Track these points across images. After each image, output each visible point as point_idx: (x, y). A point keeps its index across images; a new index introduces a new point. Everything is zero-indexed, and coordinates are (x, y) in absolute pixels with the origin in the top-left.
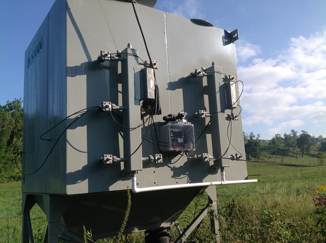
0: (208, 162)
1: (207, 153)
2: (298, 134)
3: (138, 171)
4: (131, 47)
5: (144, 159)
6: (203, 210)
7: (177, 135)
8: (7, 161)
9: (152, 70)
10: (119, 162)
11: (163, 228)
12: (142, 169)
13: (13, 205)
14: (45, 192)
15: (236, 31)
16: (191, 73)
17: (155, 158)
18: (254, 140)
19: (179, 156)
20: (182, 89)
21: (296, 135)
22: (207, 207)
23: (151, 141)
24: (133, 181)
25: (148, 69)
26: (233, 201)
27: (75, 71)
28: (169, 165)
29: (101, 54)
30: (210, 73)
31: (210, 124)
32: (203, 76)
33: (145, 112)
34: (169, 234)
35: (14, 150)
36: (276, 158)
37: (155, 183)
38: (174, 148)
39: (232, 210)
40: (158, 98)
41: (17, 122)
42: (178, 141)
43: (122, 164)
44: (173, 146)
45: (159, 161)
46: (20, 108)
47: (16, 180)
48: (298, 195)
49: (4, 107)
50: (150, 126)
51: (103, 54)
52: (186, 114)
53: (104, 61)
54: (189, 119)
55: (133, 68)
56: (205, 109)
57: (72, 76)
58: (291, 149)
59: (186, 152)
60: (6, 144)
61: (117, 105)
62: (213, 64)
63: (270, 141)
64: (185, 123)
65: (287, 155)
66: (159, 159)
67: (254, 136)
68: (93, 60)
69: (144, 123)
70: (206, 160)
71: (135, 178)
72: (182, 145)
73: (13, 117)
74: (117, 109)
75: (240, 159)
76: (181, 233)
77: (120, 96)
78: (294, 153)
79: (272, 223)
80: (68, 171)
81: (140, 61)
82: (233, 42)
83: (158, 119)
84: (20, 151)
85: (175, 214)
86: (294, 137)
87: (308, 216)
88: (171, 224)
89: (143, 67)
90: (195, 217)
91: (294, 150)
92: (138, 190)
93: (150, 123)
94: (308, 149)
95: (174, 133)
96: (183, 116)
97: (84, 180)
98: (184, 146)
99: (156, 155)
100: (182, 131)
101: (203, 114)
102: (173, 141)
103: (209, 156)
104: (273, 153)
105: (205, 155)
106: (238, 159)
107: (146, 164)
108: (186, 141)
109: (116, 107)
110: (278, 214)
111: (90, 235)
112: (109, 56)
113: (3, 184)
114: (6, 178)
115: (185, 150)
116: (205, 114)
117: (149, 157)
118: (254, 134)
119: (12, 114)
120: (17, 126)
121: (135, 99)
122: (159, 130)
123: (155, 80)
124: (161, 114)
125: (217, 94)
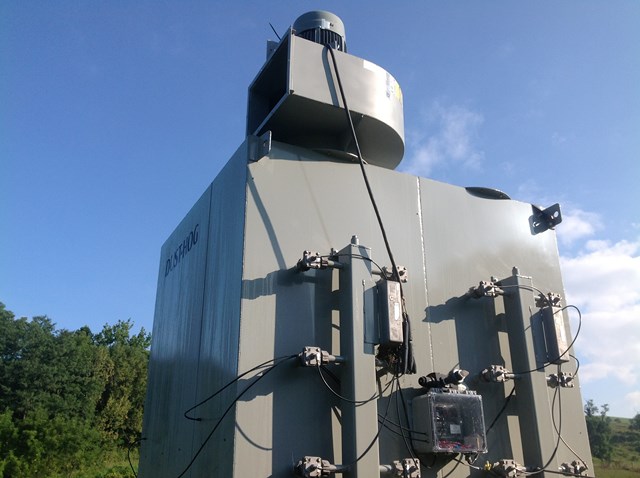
1: (512, 458)
4: (358, 242)
5: (383, 468)
7: (449, 416)
8: (93, 445)
9: (398, 284)
10: (333, 473)
15: (556, 208)
16: (472, 289)
17: (405, 467)
18: (597, 417)
19: (453, 463)
20: (453, 321)
23: (396, 429)
25: (390, 284)
29: (305, 257)
30: (511, 289)
31: (514, 393)
32: (496, 296)
33: (382, 368)
35: (107, 423)
38: (443, 446)
40: (410, 340)
41: (118, 365)
42: (449, 429)
44: (441, 441)
45: (414, 475)
46: (126, 339)
49: (98, 337)
50: (393, 395)
51: (308, 257)
52: (466, 373)
54: (471, 385)
55: (362, 280)
56: (502, 363)
59: (467, 456)
60: (93, 409)
61: (330, 353)
62: (515, 271)
63: (631, 420)
64: (464, 392)
66: (413, 469)
68: (288, 268)
69: (381, 392)
70: (511, 474)
72: (459, 440)
73: (111, 355)
74: (330, 362)
75: (583, 473)
77: (336, 334)
81: (374, 268)
82: (550, 227)
83: (409, 382)
84: (117, 424)
89: (378, 278)
93: (395, 390)
95: (441, 411)
96: (461, 378)
98: (462, 442)
99: (407, 460)
100: (458, 410)
101: (499, 374)
102: (440, 429)
103: (517, 466)
105: (508, 463)
106: (578, 474)
108: (466, 431)
109: (329, 358)
112: (318, 260)
115: (467, 450)
116: (505, 372)
117: (394, 466)
118: (595, 405)
119: (111, 350)
120: (117, 373)
121: (365, 342)
122: (411, 404)
123: (404, 304)
124: (415, 372)
125: (526, 332)
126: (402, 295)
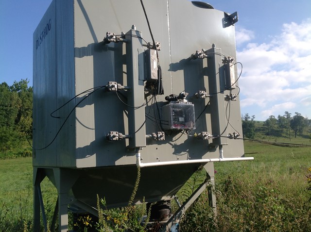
0: (207, 140)
1: (206, 131)
2: (292, 116)
3: (142, 147)
4: (135, 29)
5: (148, 136)
6: (201, 185)
7: (178, 114)
8: (16, 138)
9: (156, 51)
10: (124, 139)
11: (164, 201)
12: (146, 145)
13: (22, 179)
14: (55, 166)
15: (235, 14)
16: (192, 55)
17: (157, 135)
18: (249, 121)
19: (180, 134)
20: (183, 71)
21: (289, 117)
22: (205, 183)
23: (154, 119)
24: (137, 157)
25: (152, 51)
26: (229, 178)
27: (83, 52)
28: (171, 142)
29: (107, 36)
30: (211, 55)
31: (209, 104)
32: (204, 58)
33: (148, 92)
34: (169, 207)
35: (21, 128)
36: (270, 139)
37: (157, 159)
38: (175, 126)
39: (227, 186)
40: (161, 79)
41: (23, 101)
42: (179, 120)
43: (127, 140)
44: (175, 124)
45: (162, 139)
46: (26, 88)
47: (24, 156)
48: (291, 173)
49: (12, 87)
50: (153, 105)
51: (109, 36)
52: (187, 94)
53: (109, 42)
54: (189, 100)
55: (138, 49)
56: (205, 90)
57: (80, 57)
58: (285, 130)
59: (186, 130)
60: (14, 122)
61: (122, 85)
62: (213, 45)
63: (264, 122)
64: (186, 103)
65: (281, 136)
66: (161, 136)
67: (249, 117)
68: (99, 42)
69: (147, 103)
70: (205, 138)
71: (139, 154)
72: (183, 124)
73: (20, 96)
74: (122, 89)
75: (238, 137)
76: (180, 206)
77: (125, 76)
78: (287, 134)
79: (266, 199)
80: (78, 146)
81: (144, 43)
82: (232, 24)
83: (161, 98)
84: (27, 129)
85: (175, 189)
86: (287, 118)
87: (300, 192)
88: (171, 198)
89: (146, 48)
90: (194, 191)
91: (287, 131)
92: (142, 165)
93: (153, 103)
94: (300, 130)
95: (176, 112)
96: (185, 96)
97: (92, 154)
98: (185, 125)
99: (159, 133)
100: (183, 111)
101: (203, 94)
102: (174, 119)
103: (208, 135)
104: (267, 134)
105: (204, 133)
106: (235, 138)
107: (150, 141)
108: (186, 120)
109: (121, 87)
110: (273, 190)
111: (104, 202)
112: (115, 37)
113: (12, 160)
114: (15, 154)
115: (186, 128)
116: (205, 94)
117: (152, 135)
118: (249, 116)
119: (19, 94)
120: (24, 105)
121: (139, 80)
122: (161, 109)
123: (158, 61)
124: (163, 94)
125: (217, 75)
126: (157, 57)
